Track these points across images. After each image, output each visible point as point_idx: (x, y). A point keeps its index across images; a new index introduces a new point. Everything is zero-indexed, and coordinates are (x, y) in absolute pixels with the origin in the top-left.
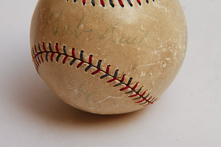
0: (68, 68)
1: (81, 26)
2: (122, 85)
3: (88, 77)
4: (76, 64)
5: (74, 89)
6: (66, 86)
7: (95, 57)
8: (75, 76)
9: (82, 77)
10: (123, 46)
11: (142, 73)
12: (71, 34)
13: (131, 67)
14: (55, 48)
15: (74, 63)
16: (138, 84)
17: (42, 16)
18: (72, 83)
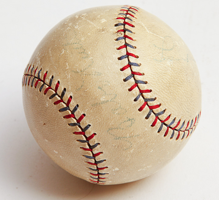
0: (151, 83)
1: (103, 100)
3: (144, 59)
5: (168, 66)
6: (172, 76)
8: (154, 71)
9: (149, 65)
10: (90, 51)
12: (118, 103)
13: (104, 32)
16: (116, 18)
17: (132, 151)
18: (163, 71)
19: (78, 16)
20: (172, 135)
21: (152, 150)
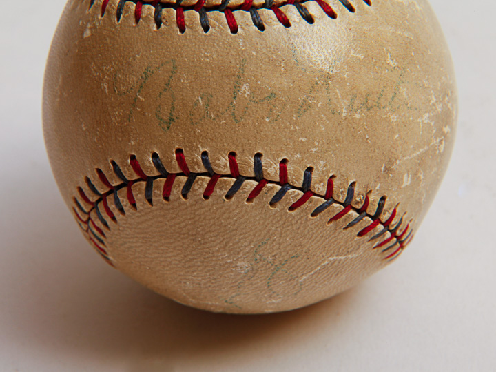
0: (221, 208)
1: (243, 89)
2: (365, 221)
3: (280, 219)
4: (245, 192)
5: (237, 260)
6: (214, 256)
7: (294, 162)
8: (243, 226)
9: (261, 222)
10: (360, 119)
11: (405, 177)
12: (218, 116)
13: (383, 169)
14: (175, 162)
15: (240, 191)
16: (397, 211)
17: (106, 86)
18: (234, 244)
19: (446, 132)
20: (93, 186)
21: (84, 129)
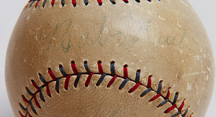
0: (94, 91)
1: (105, 30)
2: (168, 104)
3: (125, 98)
4: (106, 82)
7: (131, 67)
8: (105, 102)
9: (115, 100)
10: (164, 48)
11: (188, 86)
12: (92, 43)
13: (176, 76)
14: (71, 68)
15: (104, 81)
16: (185, 102)
17: (36, 37)
18: (101, 113)
19: (209, 70)
20: (29, 90)
21: (25, 61)
